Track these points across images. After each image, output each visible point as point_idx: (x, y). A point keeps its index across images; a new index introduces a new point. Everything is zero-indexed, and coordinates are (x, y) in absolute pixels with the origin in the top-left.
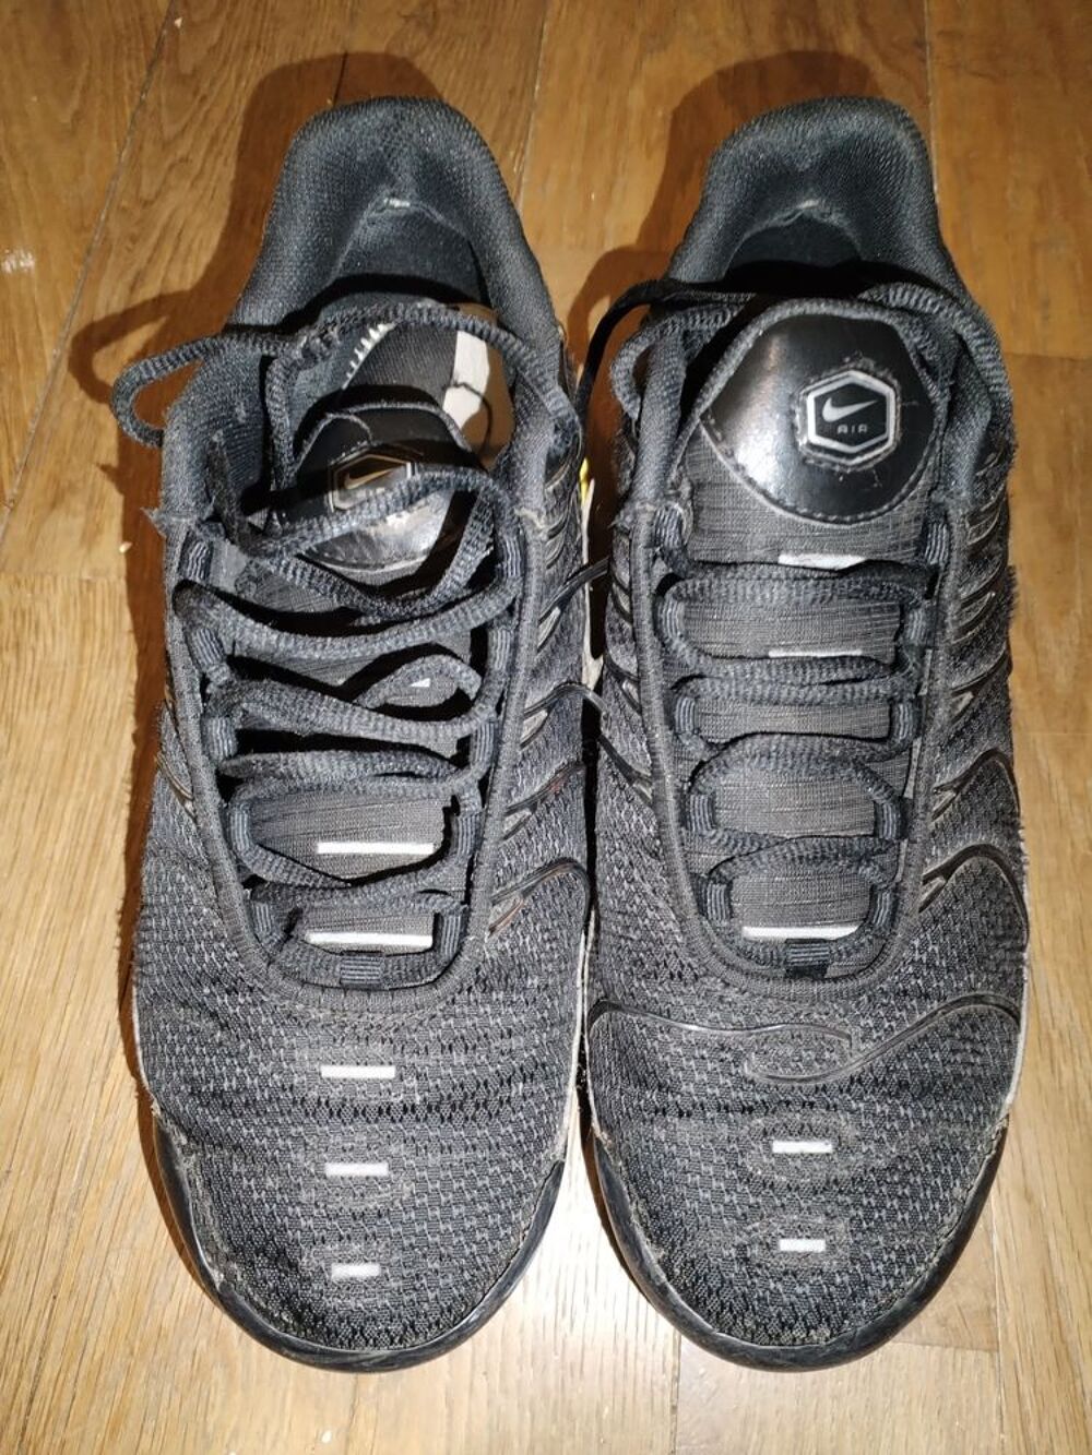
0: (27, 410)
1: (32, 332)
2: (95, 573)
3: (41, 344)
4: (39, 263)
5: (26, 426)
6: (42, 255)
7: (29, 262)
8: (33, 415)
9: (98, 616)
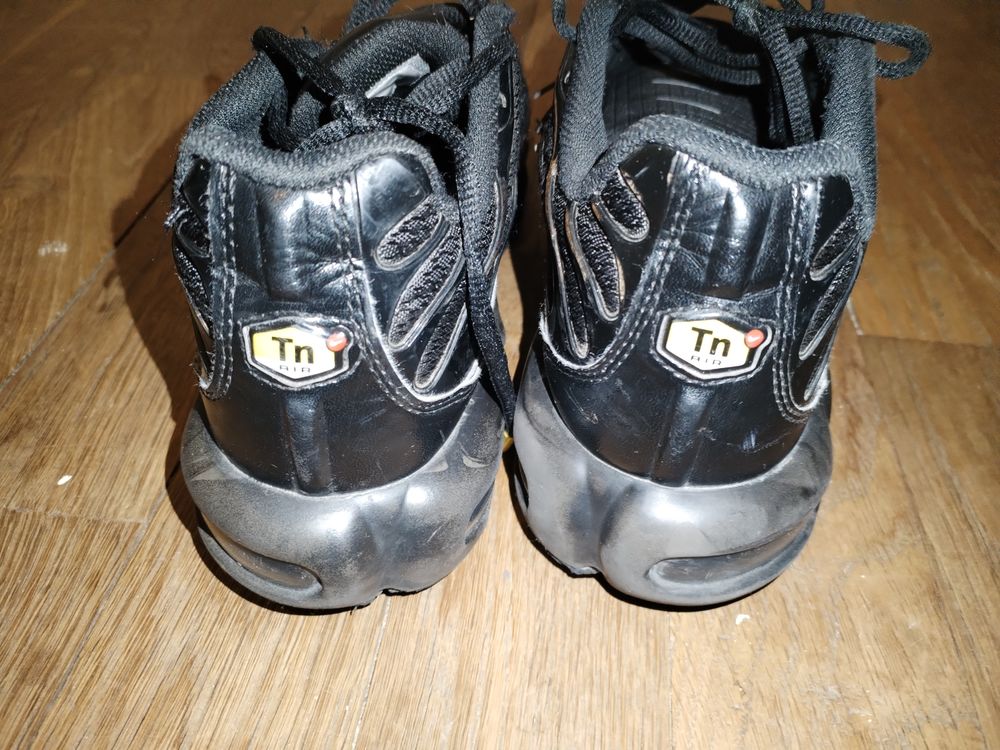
0: (14, 356)
1: (44, 298)
2: (23, 504)
3: (49, 307)
4: (70, 252)
5: (8, 369)
6: (75, 246)
7: (62, 249)
8: (18, 360)
9: (11, 549)
